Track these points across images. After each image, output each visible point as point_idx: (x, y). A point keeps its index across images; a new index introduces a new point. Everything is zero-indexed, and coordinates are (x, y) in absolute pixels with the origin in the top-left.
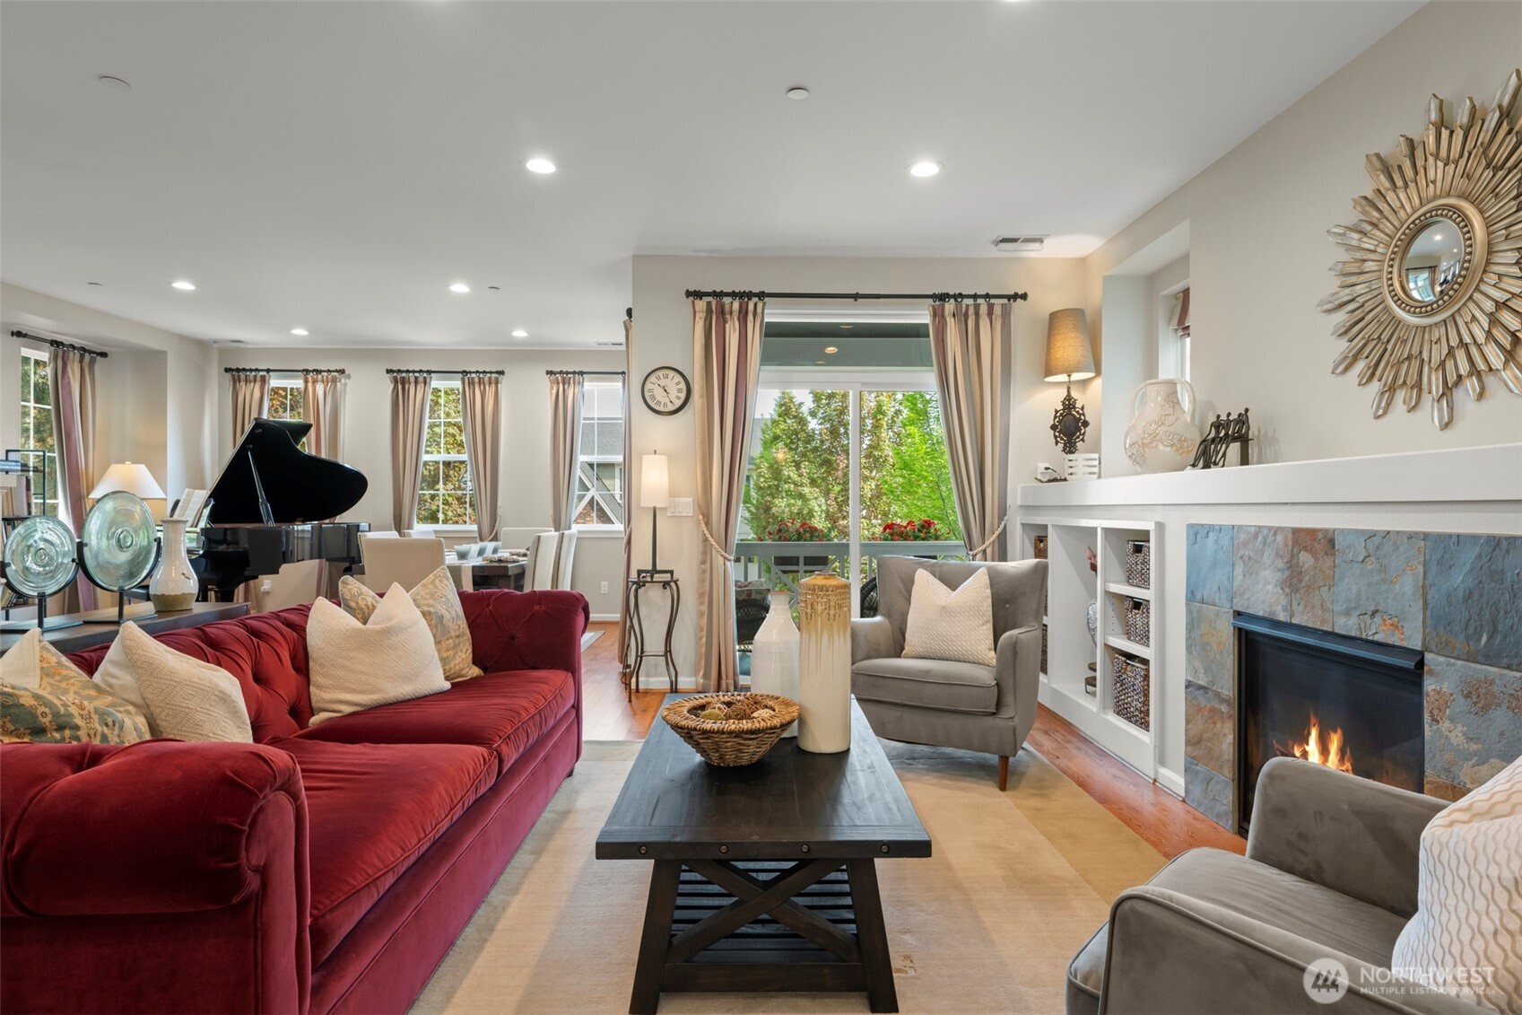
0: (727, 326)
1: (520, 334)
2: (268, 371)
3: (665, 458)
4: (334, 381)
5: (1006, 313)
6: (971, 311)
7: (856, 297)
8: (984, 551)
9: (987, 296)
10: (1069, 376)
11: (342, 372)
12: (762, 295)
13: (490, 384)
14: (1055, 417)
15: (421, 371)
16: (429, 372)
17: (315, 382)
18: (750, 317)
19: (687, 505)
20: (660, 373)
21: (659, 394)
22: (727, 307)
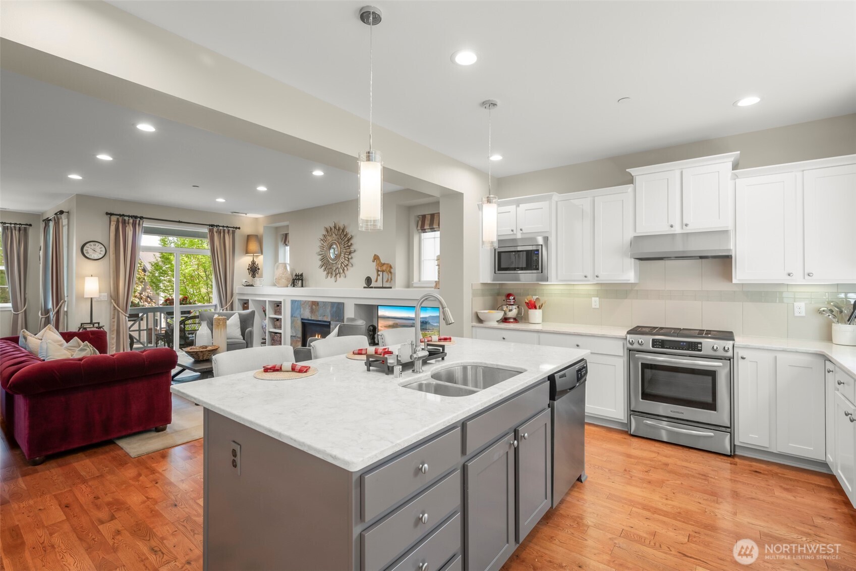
0: (127, 228)
3: (97, 278)
5: (234, 232)
6: (222, 231)
7: (179, 222)
8: (227, 308)
9: (227, 227)
10: (253, 254)
12: (141, 218)
14: (249, 266)
18: (137, 226)
19: (105, 296)
20: (92, 243)
21: (91, 252)
22: (127, 221)
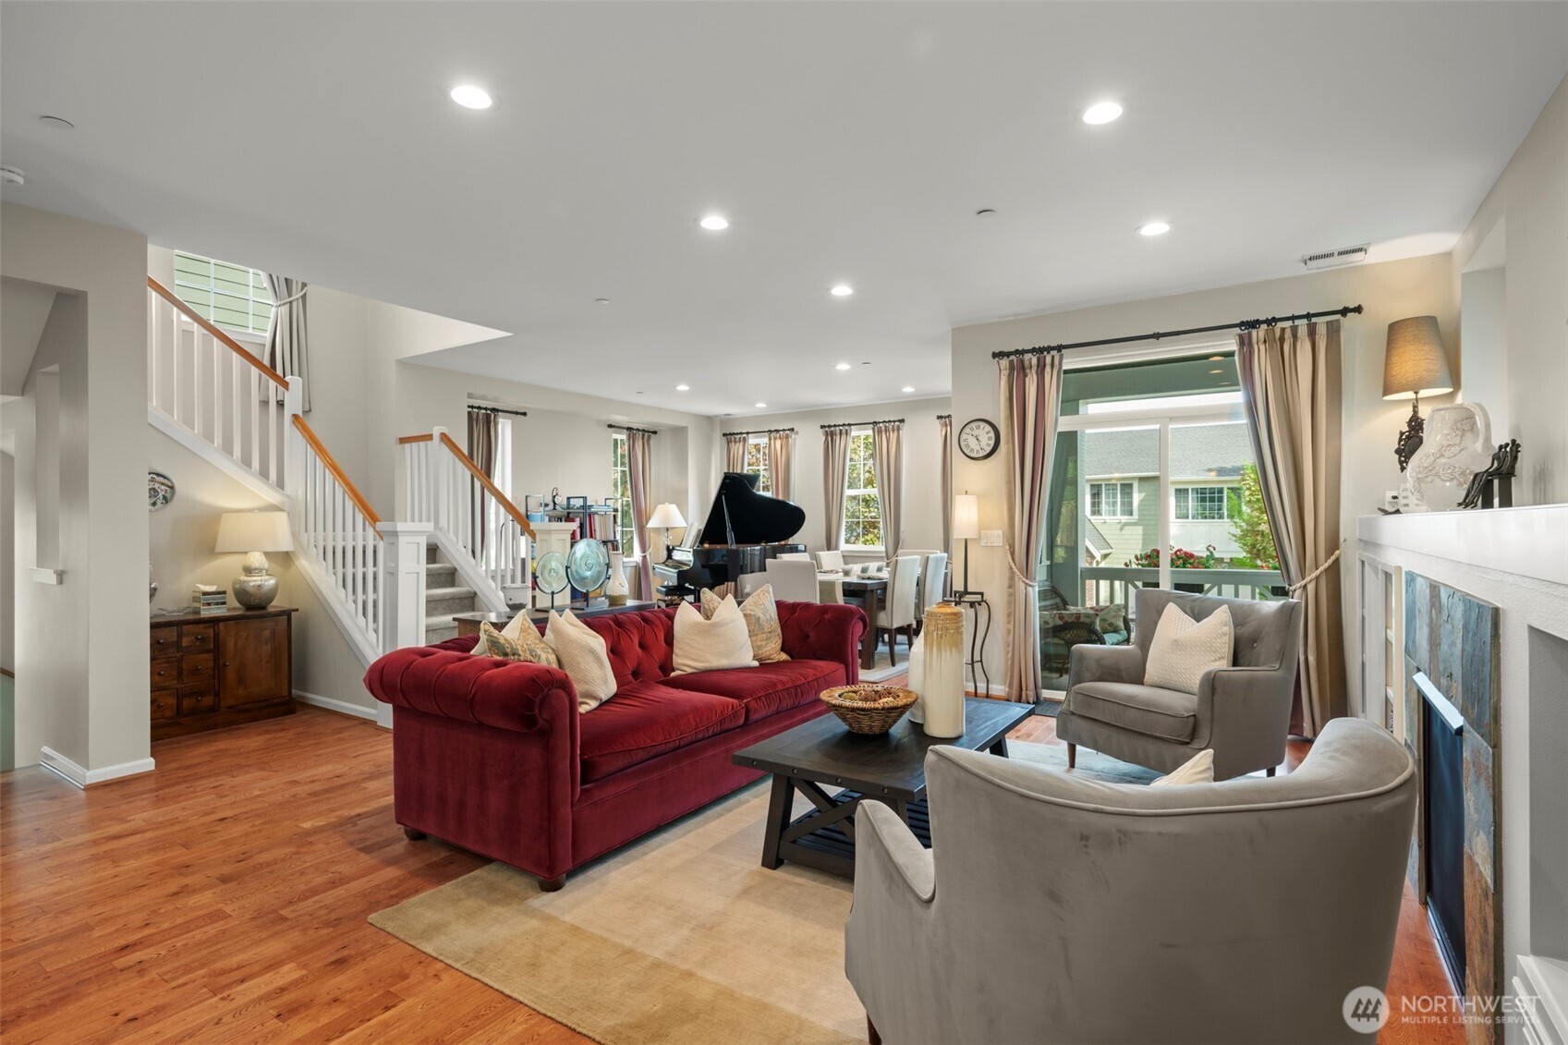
0: (1027, 379)
1: (908, 390)
2: (748, 433)
3: (975, 497)
4: (787, 437)
5: (1334, 330)
6: (1288, 334)
7: (1157, 336)
8: (1305, 586)
9: (1308, 316)
10: (1416, 393)
11: (792, 430)
12: (1059, 348)
13: (893, 431)
14: (1400, 440)
15: (844, 425)
16: (850, 425)
17: (775, 439)
18: (1048, 369)
19: (997, 537)
20: (973, 425)
21: (973, 443)
22: (1027, 363)
